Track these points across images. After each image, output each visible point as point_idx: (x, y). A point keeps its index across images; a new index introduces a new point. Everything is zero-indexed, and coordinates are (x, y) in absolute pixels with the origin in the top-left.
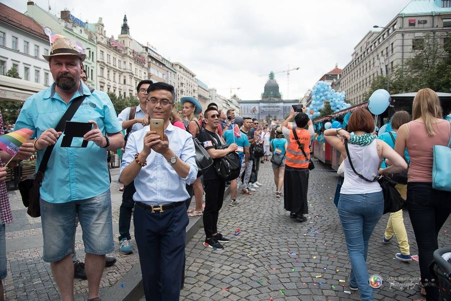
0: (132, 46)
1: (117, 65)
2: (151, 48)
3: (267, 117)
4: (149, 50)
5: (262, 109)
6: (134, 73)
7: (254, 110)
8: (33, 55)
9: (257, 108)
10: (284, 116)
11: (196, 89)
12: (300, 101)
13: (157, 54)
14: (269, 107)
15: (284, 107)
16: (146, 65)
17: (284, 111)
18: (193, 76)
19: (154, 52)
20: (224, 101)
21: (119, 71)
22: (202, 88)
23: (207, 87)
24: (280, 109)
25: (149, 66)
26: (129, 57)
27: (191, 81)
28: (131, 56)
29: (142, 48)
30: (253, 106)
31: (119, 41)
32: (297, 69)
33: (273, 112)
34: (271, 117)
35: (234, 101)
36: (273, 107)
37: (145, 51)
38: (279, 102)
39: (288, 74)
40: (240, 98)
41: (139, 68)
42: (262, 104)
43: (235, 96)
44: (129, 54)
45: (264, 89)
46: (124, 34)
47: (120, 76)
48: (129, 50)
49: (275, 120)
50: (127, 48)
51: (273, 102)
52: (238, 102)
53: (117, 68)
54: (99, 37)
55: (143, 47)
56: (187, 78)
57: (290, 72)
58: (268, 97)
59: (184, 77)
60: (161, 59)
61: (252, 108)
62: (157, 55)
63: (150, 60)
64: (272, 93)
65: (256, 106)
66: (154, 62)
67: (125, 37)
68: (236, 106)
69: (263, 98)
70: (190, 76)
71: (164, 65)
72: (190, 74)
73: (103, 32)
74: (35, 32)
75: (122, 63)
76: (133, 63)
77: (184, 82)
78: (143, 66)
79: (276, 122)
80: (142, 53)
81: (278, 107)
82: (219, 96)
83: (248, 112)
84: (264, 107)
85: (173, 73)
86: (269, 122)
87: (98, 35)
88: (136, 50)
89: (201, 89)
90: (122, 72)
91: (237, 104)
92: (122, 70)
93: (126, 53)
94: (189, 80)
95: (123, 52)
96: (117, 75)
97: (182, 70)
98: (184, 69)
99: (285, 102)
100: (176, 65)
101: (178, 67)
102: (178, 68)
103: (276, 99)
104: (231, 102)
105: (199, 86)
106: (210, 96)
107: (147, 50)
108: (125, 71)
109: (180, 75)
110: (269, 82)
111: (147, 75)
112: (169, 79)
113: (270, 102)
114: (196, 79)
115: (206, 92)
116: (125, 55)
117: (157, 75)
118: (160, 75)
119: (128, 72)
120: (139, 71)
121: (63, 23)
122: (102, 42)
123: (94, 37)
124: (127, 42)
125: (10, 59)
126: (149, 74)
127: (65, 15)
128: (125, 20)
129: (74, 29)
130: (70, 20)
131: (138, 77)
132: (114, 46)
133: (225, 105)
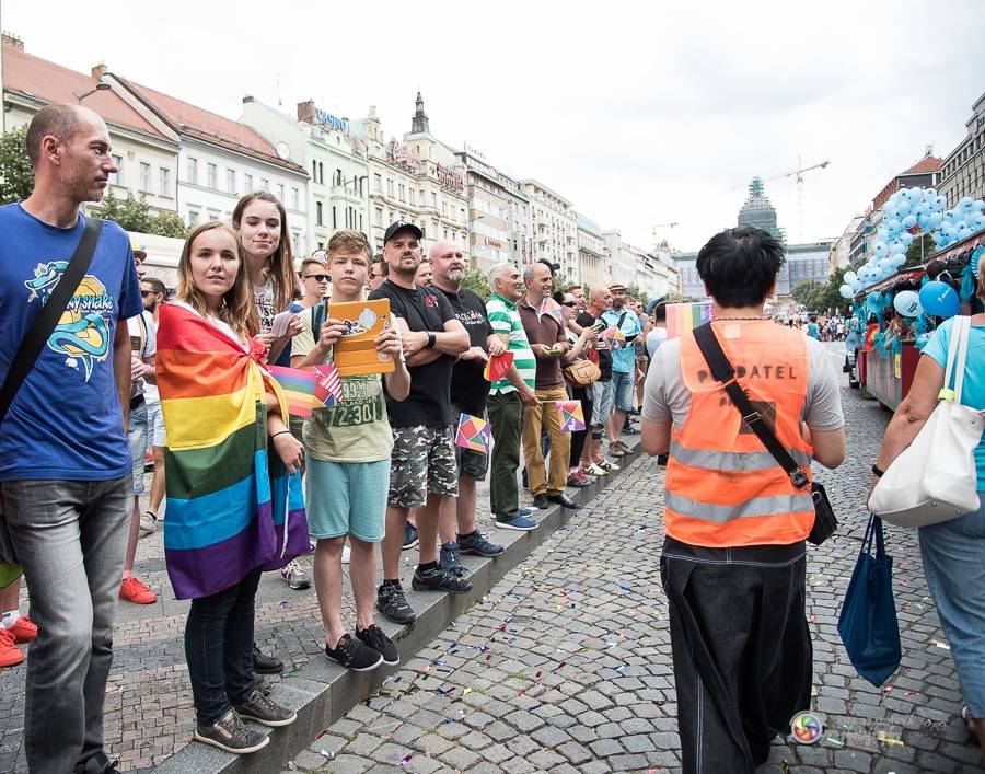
0: (434, 156)
1: (407, 199)
2: (472, 154)
4: (468, 158)
6: (441, 213)
10: (791, 286)
11: (573, 234)
12: (833, 246)
13: (485, 165)
16: (464, 194)
18: (565, 206)
19: (480, 162)
20: (640, 259)
21: (411, 211)
22: (587, 232)
23: (596, 228)
25: (471, 195)
26: (430, 179)
27: (561, 218)
28: (435, 177)
29: (455, 157)
31: (409, 149)
32: (824, 166)
35: (663, 255)
37: (461, 163)
39: (800, 180)
40: (677, 249)
41: (450, 200)
43: (665, 245)
44: (429, 174)
46: (418, 132)
48: (429, 165)
50: (424, 161)
52: (673, 258)
53: (407, 206)
54: (372, 145)
55: (456, 154)
56: (551, 213)
57: (802, 175)
59: (546, 210)
60: (494, 175)
62: (486, 169)
63: (472, 180)
66: (481, 184)
67: (422, 139)
68: (669, 269)
70: (560, 207)
71: (501, 188)
72: (559, 202)
73: (378, 133)
75: (417, 192)
76: (437, 191)
77: (545, 221)
78: (458, 196)
80: (454, 167)
82: (628, 248)
85: (521, 204)
87: (369, 144)
88: (443, 165)
89: (585, 234)
90: (418, 213)
91: (671, 263)
92: (418, 209)
93: (422, 172)
94: (557, 216)
95: (417, 172)
97: (540, 194)
98: (544, 193)
99: (792, 251)
100: (527, 185)
101: (532, 188)
102: (530, 191)
104: (657, 259)
105: (579, 228)
106: (605, 249)
107: (464, 160)
108: (423, 210)
109: (538, 206)
110: (750, 204)
111: (467, 214)
112: (514, 219)
114: (572, 212)
115: (597, 241)
116: (423, 176)
117: (486, 211)
118: (495, 212)
119: (430, 213)
120: (449, 207)
121: (308, 129)
122: (378, 156)
123: (363, 147)
124: (425, 147)
125: (223, 212)
126: (471, 211)
127: (305, 111)
128: (419, 102)
129: (325, 136)
130: (315, 120)
131: (450, 221)
132: (400, 160)
133: (641, 267)
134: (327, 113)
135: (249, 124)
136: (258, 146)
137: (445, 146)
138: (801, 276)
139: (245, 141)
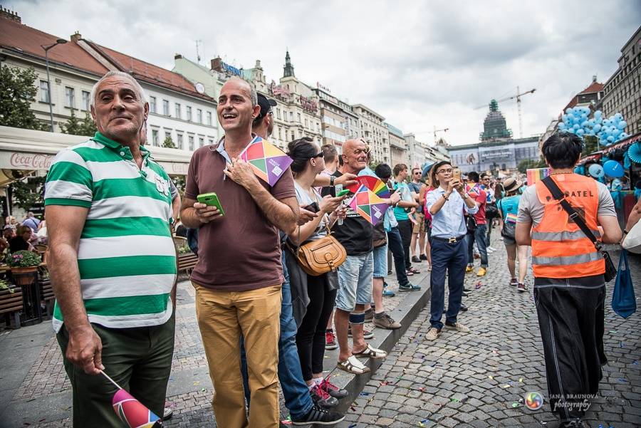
0: (299, 91)
1: (282, 118)
2: (323, 90)
3: (491, 167)
4: (320, 92)
5: (483, 156)
6: (304, 126)
7: (471, 159)
8: (162, 114)
9: (475, 156)
10: (517, 163)
11: (386, 137)
12: (540, 139)
13: (330, 96)
14: (493, 152)
15: (515, 149)
16: (318, 114)
17: (516, 155)
18: (381, 120)
19: (327, 94)
20: (427, 150)
21: (285, 125)
22: (395, 135)
23: (401, 132)
24: (510, 153)
25: (322, 114)
26: (296, 105)
27: (379, 127)
28: (299, 104)
29: (311, 92)
30: (469, 152)
31: (283, 86)
32: (532, 92)
33: (500, 158)
34: (498, 166)
35: (441, 148)
36: (499, 151)
37: (315, 95)
38: (507, 143)
39: (519, 101)
40: (449, 144)
41: (309, 118)
42: (482, 149)
43: (441, 141)
44: (295, 102)
45: (483, 126)
46: (287, 76)
47: (286, 131)
48: (295, 96)
49: (504, 170)
50: (292, 94)
51: (498, 145)
52: (447, 149)
53: (283, 122)
54: (258, 85)
55: (312, 90)
56: (372, 124)
57: (521, 98)
58: (490, 138)
59: (369, 123)
60: (336, 102)
61: (468, 155)
62: (331, 99)
63: (322, 106)
64: (496, 131)
65: (474, 152)
66: (328, 108)
67: (290, 80)
68: (445, 156)
69: (483, 140)
70: (377, 121)
71: (341, 110)
72: (377, 117)
73: (262, 77)
74: (163, 83)
75: (288, 113)
76: (301, 112)
77: (369, 129)
78: (315, 116)
79: (505, 172)
80: (311, 98)
81: (507, 150)
82: (419, 144)
83: (462, 162)
84: (486, 152)
85: (353, 119)
86: (495, 174)
87: (257, 83)
88: (304, 96)
89: (393, 137)
90: (289, 126)
91: (446, 152)
92: (289, 124)
93: (291, 100)
94: (376, 126)
95: (288, 101)
96: (283, 130)
97: (365, 113)
98: (368, 112)
99: (516, 143)
100: (357, 108)
102: (359, 111)
103: (503, 140)
104: (437, 150)
105: (390, 133)
106: (406, 145)
107: (317, 94)
108: (292, 124)
109: (364, 121)
110: (490, 116)
111: (320, 126)
112: (350, 128)
113: (494, 145)
114: (385, 124)
115: (401, 140)
116: (291, 103)
117: (332, 124)
118: (337, 124)
119: (297, 126)
120: (309, 122)
121: (216, 75)
124: (292, 85)
125: (162, 127)
126: (323, 124)
127: (217, 65)
128: (288, 58)
130: (222, 70)
131: (309, 131)
132: (276, 94)
133: (428, 155)
134: (229, 64)
135: (179, 72)
136: (184, 85)
137: (308, 86)
138: (522, 157)
139: (175, 82)
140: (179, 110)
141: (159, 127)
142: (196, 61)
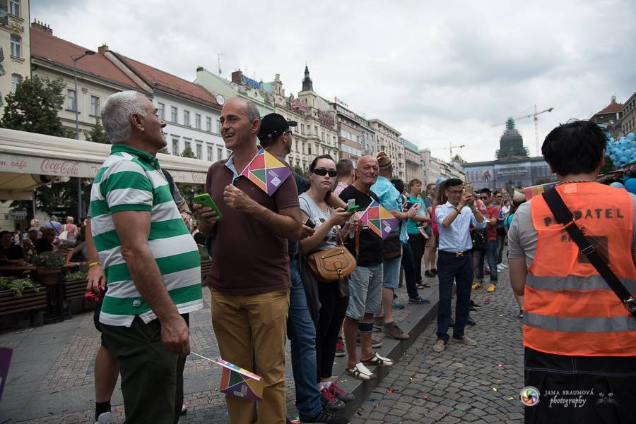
0: (316, 105)
1: (300, 131)
2: (341, 104)
3: (506, 184)
4: (337, 107)
5: (499, 173)
6: (321, 139)
7: (487, 176)
8: (183, 124)
9: (491, 173)
10: (533, 181)
11: (402, 152)
13: (347, 111)
14: (509, 169)
15: (531, 167)
16: (335, 128)
17: (532, 174)
18: (397, 135)
19: (345, 109)
20: (442, 167)
21: (302, 138)
22: (410, 151)
23: (417, 148)
24: (526, 171)
25: (339, 128)
26: (314, 119)
27: (395, 143)
28: (317, 117)
29: (329, 106)
30: (484, 169)
31: (301, 100)
32: (550, 110)
33: (515, 176)
34: (514, 183)
35: (456, 164)
36: (515, 169)
37: (333, 109)
38: (524, 161)
39: (536, 119)
41: (326, 132)
42: (497, 167)
43: (457, 158)
44: (313, 115)
45: (499, 143)
46: (306, 90)
47: (303, 144)
48: (313, 110)
50: (310, 108)
51: (514, 163)
52: (463, 166)
53: (300, 134)
54: (277, 98)
55: (330, 104)
56: (389, 139)
57: (538, 116)
58: (506, 155)
59: (385, 138)
60: (354, 117)
61: (484, 172)
62: (348, 113)
63: (340, 120)
64: (512, 149)
65: (490, 170)
66: (345, 122)
67: (309, 94)
68: (460, 172)
69: (499, 157)
70: (394, 136)
71: (358, 124)
72: (393, 132)
73: (281, 91)
74: (184, 94)
75: (306, 127)
76: (318, 126)
77: (385, 144)
78: (331, 129)
80: (329, 112)
81: (523, 168)
82: (435, 160)
83: (477, 179)
84: (501, 170)
85: (369, 134)
86: (510, 191)
87: (275, 96)
88: (322, 110)
90: (306, 139)
91: (461, 169)
92: (306, 137)
93: (309, 114)
94: (392, 141)
95: (306, 114)
96: (300, 143)
97: (382, 128)
98: (384, 127)
99: (532, 161)
100: (374, 123)
101: (377, 125)
103: (519, 158)
104: (452, 166)
105: (406, 148)
106: (421, 161)
107: (335, 108)
108: (309, 137)
109: (380, 135)
110: (506, 134)
111: (337, 140)
112: (366, 143)
113: (510, 163)
114: (401, 139)
115: (417, 156)
116: (309, 117)
117: (349, 138)
118: (354, 138)
119: (314, 139)
120: (326, 136)
121: (236, 88)
122: (281, 104)
123: (271, 99)
124: (310, 100)
125: (182, 137)
126: (340, 138)
127: (237, 77)
128: (307, 72)
129: (248, 92)
130: (242, 83)
131: (326, 144)
132: (294, 107)
133: (443, 171)
134: (249, 78)
135: (201, 84)
136: (205, 97)
137: (323, 99)
138: (539, 175)
139: (196, 94)
140: (199, 121)
141: (179, 137)
142: (217, 74)
